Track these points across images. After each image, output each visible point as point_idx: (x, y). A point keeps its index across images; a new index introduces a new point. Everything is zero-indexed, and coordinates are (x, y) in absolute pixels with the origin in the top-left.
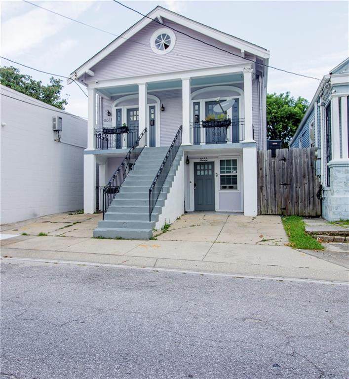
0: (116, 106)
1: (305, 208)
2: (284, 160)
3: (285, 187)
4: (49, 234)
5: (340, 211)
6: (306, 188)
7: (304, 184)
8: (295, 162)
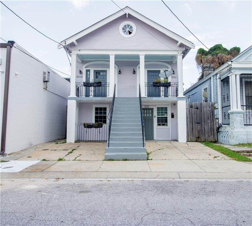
0: (85, 68)
1: (209, 137)
2: (197, 108)
3: (198, 124)
4: (63, 159)
5: (238, 138)
6: (209, 125)
7: (208, 123)
8: (204, 110)
